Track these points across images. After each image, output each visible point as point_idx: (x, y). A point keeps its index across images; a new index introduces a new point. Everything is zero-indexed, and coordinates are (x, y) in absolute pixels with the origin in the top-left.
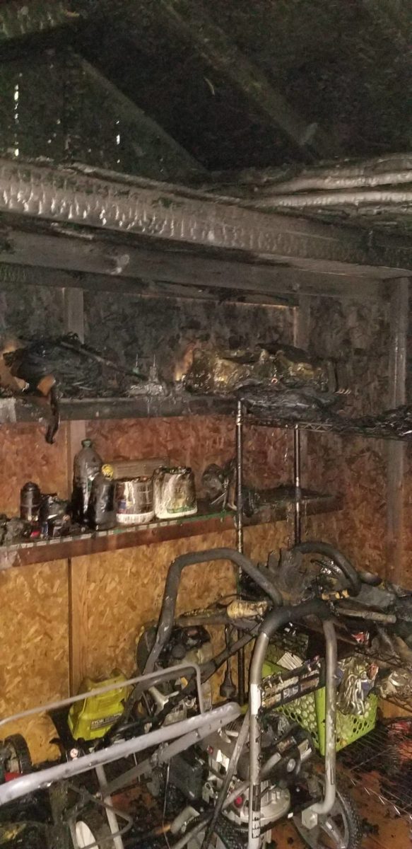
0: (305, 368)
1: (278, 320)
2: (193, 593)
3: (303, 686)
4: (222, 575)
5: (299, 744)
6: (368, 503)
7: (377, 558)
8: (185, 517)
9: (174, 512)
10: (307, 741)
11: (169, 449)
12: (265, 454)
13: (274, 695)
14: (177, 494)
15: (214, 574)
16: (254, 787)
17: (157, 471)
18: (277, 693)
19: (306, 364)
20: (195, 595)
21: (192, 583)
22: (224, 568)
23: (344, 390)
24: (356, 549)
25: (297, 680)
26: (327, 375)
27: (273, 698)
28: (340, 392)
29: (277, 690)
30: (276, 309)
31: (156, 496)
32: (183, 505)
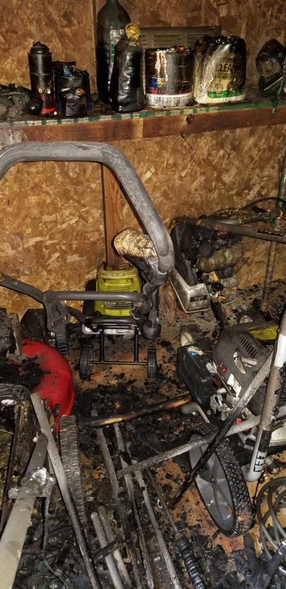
8: (230, 104)
9: (216, 97)
17: (201, 42)
31: (197, 74)
32: (229, 88)
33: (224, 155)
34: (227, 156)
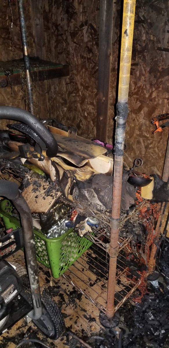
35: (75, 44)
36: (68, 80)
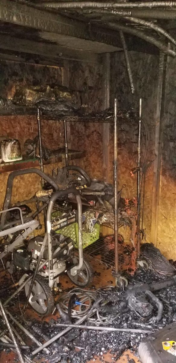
0: (67, 95)
1: (55, 74)
2: (23, 195)
3: (69, 222)
4: (36, 187)
5: (68, 244)
6: (96, 153)
7: (99, 175)
8: (17, 161)
9: (12, 159)
10: (71, 242)
11: (8, 132)
12: (52, 135)
13: (57, 225)
14: (12, 151)
15: (33, 186)
16: (50, 261)
17: (2, 141)
18: (58, 225)
19: (68, 93)
20: (25, 195)
21: (23, 191)
22: (37, 184)
23: (84, 105)
24: (91, 173)
25: (66, 219)
26: (77, 98)
27: (56, 227)
28: (83, 106)
29: (58, 224)
30: (53, 68)
31: (3, 152)
32: (16, 156)
33: (18, 182)
34: (19, 182)
35: (89, 141)
36: (85, 160)
